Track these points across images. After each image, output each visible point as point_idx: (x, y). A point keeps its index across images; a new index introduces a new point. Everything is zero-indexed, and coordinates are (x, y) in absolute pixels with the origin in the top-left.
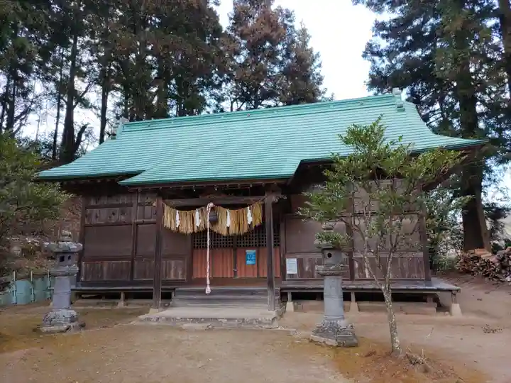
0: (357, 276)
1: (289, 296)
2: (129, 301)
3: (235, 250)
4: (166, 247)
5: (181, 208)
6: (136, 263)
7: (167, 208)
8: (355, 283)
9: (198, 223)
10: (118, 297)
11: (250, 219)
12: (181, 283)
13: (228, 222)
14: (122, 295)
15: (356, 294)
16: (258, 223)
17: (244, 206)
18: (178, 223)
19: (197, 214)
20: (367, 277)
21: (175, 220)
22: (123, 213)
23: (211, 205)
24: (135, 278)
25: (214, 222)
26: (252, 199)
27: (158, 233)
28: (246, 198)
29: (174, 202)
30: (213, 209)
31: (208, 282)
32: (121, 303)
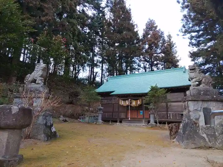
0: (169, 118)
2: (112, 123)
3: (138, 111)
4: (120, 109)
5: (123, 100)
6: (113, 113)
7: (120, 100)
9: (127, 103)
11: (139, 103)
12: (124, 119)
13: (134, 103)
14: (111, 121)
16: (141, 103)
17: (138, 100)
19: (127, 101)
20: (171, 118)
21: (122, 103)
22: (110, 101)
24: (113, 117)
25: (131, 103)
27: (118, 106)
28: (138, 98)
29: (122, 99)
30: (130, 100)
31: (129, 117)
32: (110, 123)
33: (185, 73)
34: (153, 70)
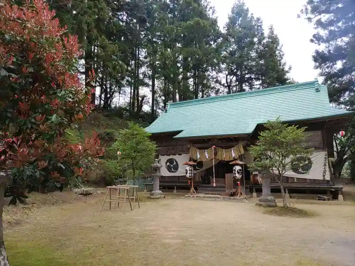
1: (254, 190)
2: (178, 191)
5: (200, 148)
7: (193, 148)
8: (288, 184)
10: (173, 189)
14: (175, 187)
15: (288, 189)
17: (230, 148)
18: (199, 156)
20: (296, 181)
22: (173, 149)
23: (214, 146)
26: (234, 143)
30: (215, 149)
31: (214, 181)
32: (175, 191)
33: (319, 91)
34: (244, 90)
